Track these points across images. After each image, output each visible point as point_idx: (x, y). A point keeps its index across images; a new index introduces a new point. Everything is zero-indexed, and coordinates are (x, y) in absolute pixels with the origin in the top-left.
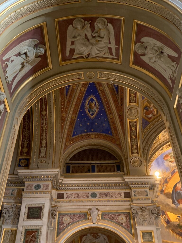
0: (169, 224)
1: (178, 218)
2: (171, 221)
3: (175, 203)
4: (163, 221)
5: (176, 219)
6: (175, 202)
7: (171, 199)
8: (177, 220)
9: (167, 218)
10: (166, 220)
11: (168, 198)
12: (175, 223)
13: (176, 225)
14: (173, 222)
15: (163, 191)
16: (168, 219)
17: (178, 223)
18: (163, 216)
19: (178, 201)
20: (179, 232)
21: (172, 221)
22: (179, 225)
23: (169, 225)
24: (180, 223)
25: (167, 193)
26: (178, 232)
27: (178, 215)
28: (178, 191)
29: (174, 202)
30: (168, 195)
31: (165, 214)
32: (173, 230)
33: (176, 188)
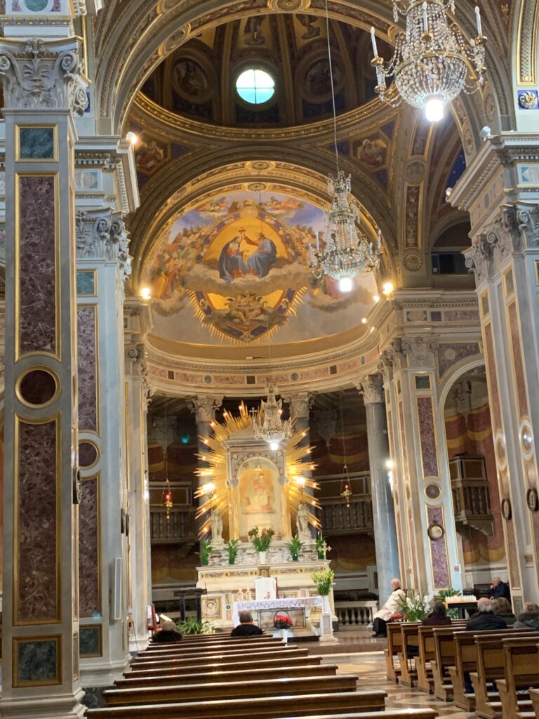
0: (210, 313)
1: (229, 302)
2: (215, 309)
3: (225, 277)
4: (198, 309)
5: (225, 304)
6: (225, 275)
7: (218, 270)
8: (227, 307)
9: (207, 303)
10: (206, 308)
11: (212, 268)
12: (222, 312)
13: (224, 315)
14: (219, 310)
15: (202, 257)
16: (208, 307)
17: (228, 312)
18: (199, 301)
19: (230, 273)
20: (228, 327)
21: (217, 308)
22: (229, 315)
23: (210, 316)
24: (231, 311)
25: (210, 260)
26: (226, 328)
27: (229, 298)
28: (233, 255)
29: (222, 275)
30: (210, 264)
31: (203, 298)
32: (217, 325)
33: (228, 251)
